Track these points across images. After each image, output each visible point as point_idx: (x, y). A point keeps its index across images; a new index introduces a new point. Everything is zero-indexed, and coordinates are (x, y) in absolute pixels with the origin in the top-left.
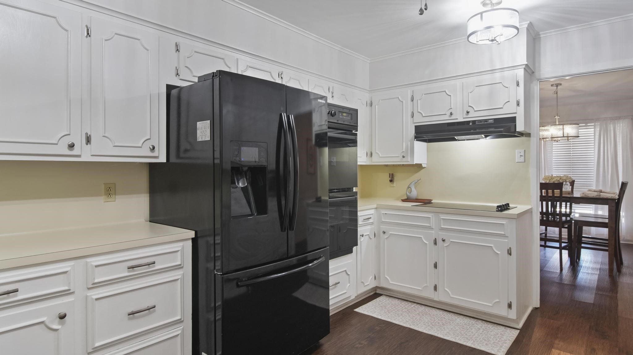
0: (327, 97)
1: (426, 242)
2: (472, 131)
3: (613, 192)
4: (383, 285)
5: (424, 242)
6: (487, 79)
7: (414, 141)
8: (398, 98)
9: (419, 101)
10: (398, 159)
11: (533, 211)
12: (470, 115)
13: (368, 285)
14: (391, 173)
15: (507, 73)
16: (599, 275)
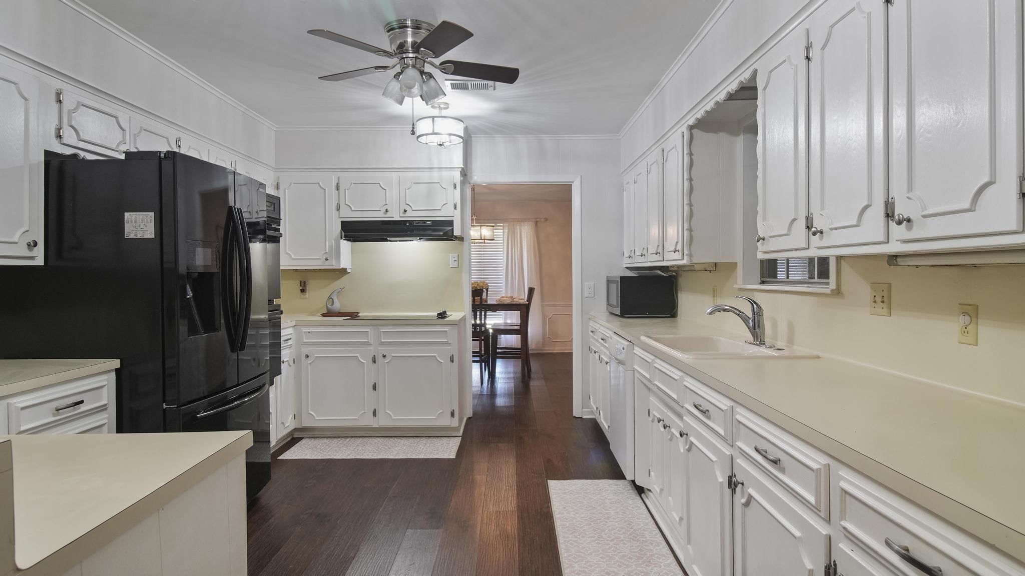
0: (265, 185)
1: (363, 361)
2: (409, 233)
3: (522, 298)
4: (307, 423)
5: (361, 362)
6: (424, 176)
7: (341, 240)
8: (319, 184)
9: (347, 191)
10: (319, 263)
11: (466, 318)
12: (407, 214)
13: (288, 426)
14: (303, 280)
15: (445, 174)
16: (514, 382)
